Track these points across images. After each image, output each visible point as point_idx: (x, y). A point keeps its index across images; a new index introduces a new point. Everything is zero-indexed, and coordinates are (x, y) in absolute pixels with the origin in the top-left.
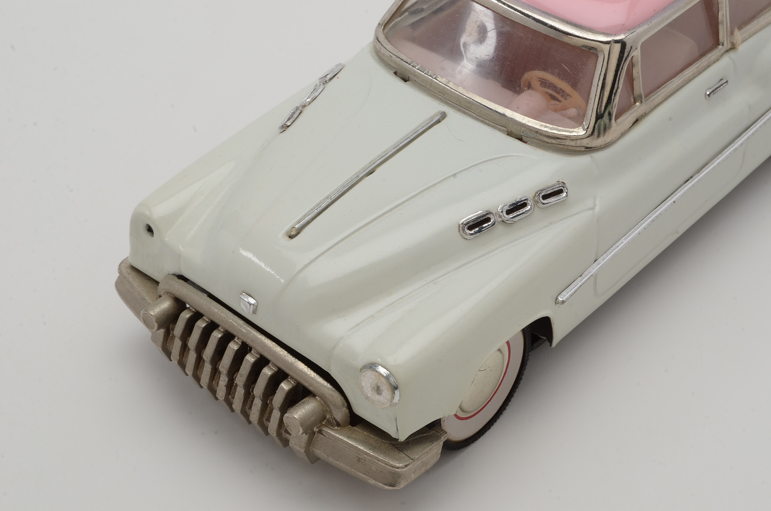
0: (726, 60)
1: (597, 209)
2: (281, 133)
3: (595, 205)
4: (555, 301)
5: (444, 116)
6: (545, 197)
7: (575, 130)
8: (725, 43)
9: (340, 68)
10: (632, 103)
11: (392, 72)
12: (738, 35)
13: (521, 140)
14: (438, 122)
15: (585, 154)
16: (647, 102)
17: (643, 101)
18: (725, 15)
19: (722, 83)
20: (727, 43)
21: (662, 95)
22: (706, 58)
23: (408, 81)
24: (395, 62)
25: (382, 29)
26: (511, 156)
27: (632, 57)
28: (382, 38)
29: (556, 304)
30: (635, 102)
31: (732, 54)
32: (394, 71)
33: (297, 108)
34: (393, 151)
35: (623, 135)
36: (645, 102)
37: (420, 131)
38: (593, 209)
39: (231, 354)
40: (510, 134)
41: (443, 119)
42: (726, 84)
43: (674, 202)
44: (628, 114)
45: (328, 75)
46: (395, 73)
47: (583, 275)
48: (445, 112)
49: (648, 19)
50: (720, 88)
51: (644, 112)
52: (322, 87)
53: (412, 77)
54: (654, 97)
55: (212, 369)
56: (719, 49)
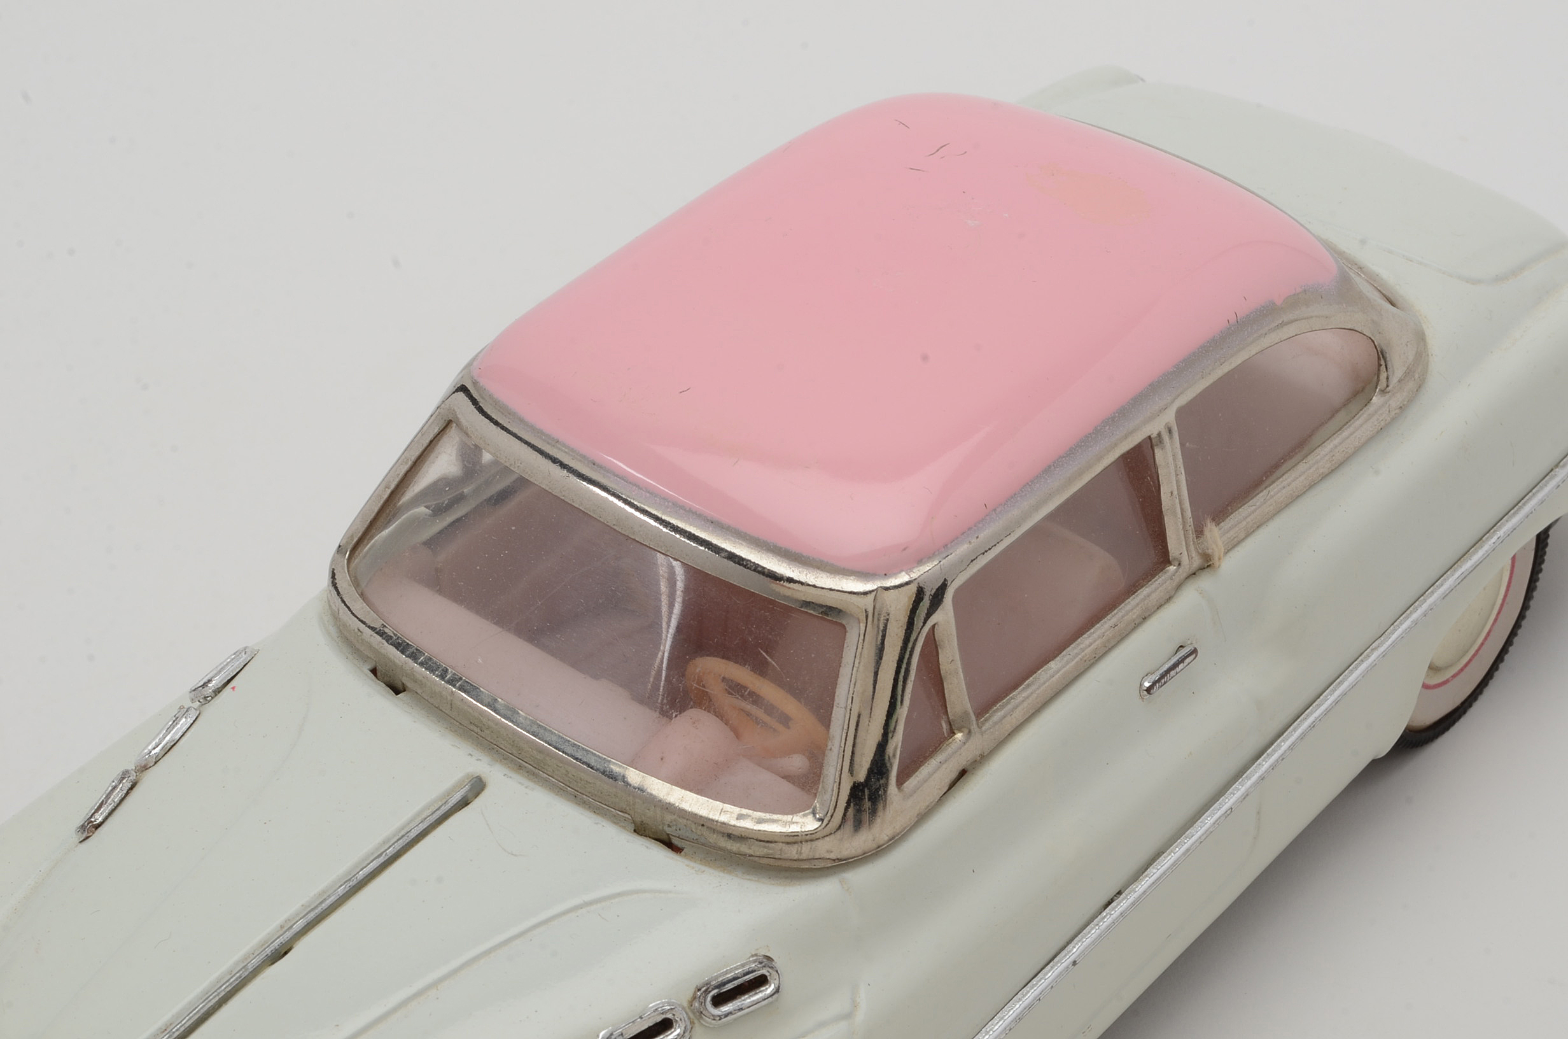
0: (1189, 597)
1: (860, 1017)
2: (81, 842)
3: (855, 1005)
5: (478, 786)
6: (719, 1001)
7: (796, 818)
8: (1185, 560)
9: (244, 658)
10: (946, 736)
11: (366, 669)
12: (1215, 535)
13: (668, 844)
14: (464, 803)
15: (827, 876)
16: (984, 728)
17: (974, 727)
18: (1175, 493)
19: (1185, 655)
20: (1190, 557)
21: (1025, 704)
22: (1137, 600)
23: (404, 691)
24: (370, 647)
25: (346, 561)
26: (637, 892)
27: (934, 626)
28: (344, 582)
30: (952, 733)
31: (1205, 582)
32: (370, 667)
33: (125, 775)
34: (341, 891)
35: (923, 817)
36: (980, 728)
37: (413, 835)
38: (848, 1016)
40: (641, 830)
41: (477, 795)
42: (1194, 656)
43: (1074, 963)
44: (933, 763)
45: (209, 681)
46: (374, 671)
48: (483, 776)
49: (970, 529)
50: (1178, 669)
51: (978, 753)
52: (192, 715)
53: (409, 684)
54: (1000, 714)
56: (1169, 574)
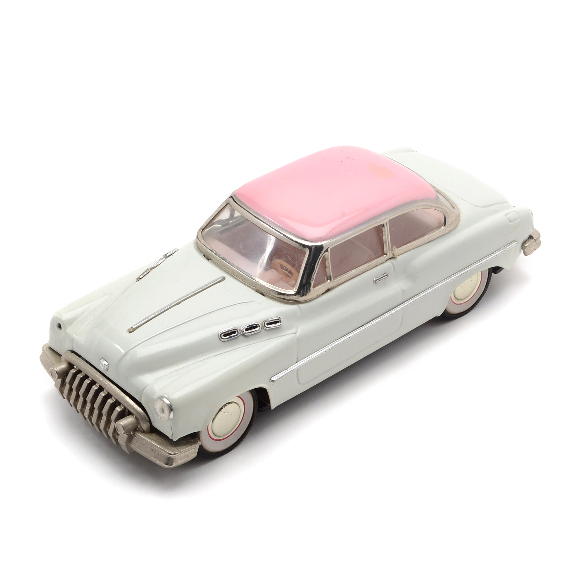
0: (389, 263)
1: (298, 334)
2: (137, 281)
3: (297, 332)
4: (269, 380)
5: (224, 279)
6: (268, 324)
7: (290, 291)
8: (388, 254)
9: (176, 250)
10: (326, 280)
11: (202, 255)
12: (397, 251)
13: (263, 295)
14: (220, 281)
15: (295, 304)
16: (335, 281)
17: (332, 279)
18: (387, 238)
19: (386, 275)
20: (390, 254)
21: (345, 278)
22: (375, 261)
23: (210, 260)
24: (204, 250)
25: (201, 232)
26: (254, 302)
27: (325, 255)
28: (200, 237)
29: (270, 382)
30: (327, 280)
31: (392, 260)
32: (203, 254)
33: (147, 269)
34: (192, 294)
35: (318, 297)
36: (334, 280)
37: (209, 286)
38: (295, 333)
39: (93, 391)
40: (257, 291)
41: (223, 280)
42: (387, 276)
43: (350, 338)
44: (322, 285)
45: (168, 253)
46: (204, 255)
47: (288, 369)
48: (225, 277)
50: (383, 278)
51: (333, 286)
52: (163, 260)
53: (211, 258)
54: (339, 278)
55: (83, 400)
56: (384, 257)
